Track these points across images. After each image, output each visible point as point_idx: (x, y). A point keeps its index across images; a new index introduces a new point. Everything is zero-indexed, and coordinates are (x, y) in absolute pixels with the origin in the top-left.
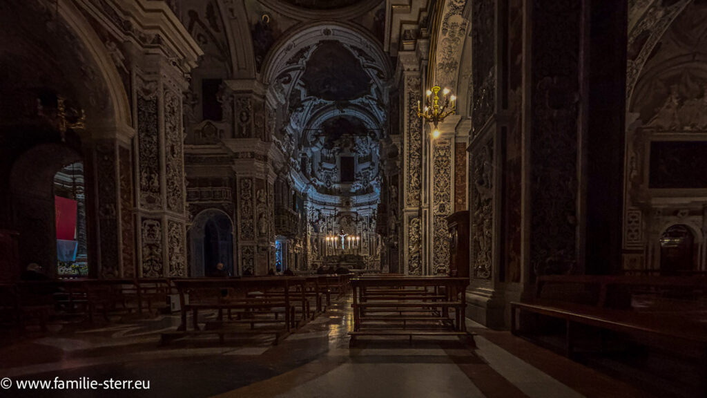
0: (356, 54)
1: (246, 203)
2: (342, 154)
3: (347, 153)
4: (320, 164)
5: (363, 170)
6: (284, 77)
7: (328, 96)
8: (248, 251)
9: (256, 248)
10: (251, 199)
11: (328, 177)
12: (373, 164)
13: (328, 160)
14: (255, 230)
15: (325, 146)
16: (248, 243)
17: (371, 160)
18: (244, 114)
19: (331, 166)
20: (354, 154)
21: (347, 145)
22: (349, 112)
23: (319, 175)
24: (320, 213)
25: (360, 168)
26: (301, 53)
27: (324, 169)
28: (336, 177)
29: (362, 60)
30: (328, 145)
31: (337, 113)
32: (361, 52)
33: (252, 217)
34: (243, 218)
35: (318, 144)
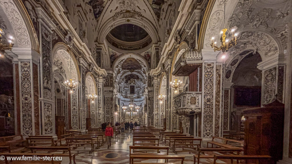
0: (138, 61)
2: (130, 85)
3: (132, 84)
4: (124, 88)
5: (137, 90)
6: (117, 66)
7: (128, 69)
8: (108, 118)
9: (110, 117)
10: (109, 103)
11: (126, 92)
12: (141, 89)
13: (126, 87)
14: (110, 112)
15: (125, 83)
16: (108, 116)
17: (140, 87)
18: (107, 80)
19: (127, 89)
20: (134, 85)
21: (132, 82)
22: (134, 73)
23: (123, 92)
24: (123, 104)
25: (136, 90)
26: (122, 61)
27: (125, 90)
28: (129, 92)
29: (140, 62)
30: (126, 82)
31: (130, 73)
32: (140, 61)
33: (109, 108)
34: (106, 108)
35: (123, 82)
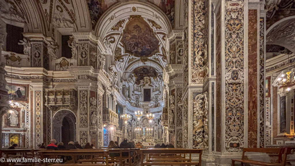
0: (150, 25)
1: (83, 105)
2: (144, 87)
3: (147, 87)
4: (133, 92)
5: (155, 95)
6: (110, 38)
7: (137, 54)
8: (84, 134)
9: (88, 132)
10: (87, 103)
11: (137, 98)
12: (160, 92)
13: (137, 90)
14: (89, 121)
15: (136, 83)
16: (84, 129)
17: (159, 90)
18: (84, 53)
19: (140, 93)
20: (150, 87)
21: (147, 83)
23: (132, 97)
24: (133, 117)
25: (153, 95)
26: (120, 23)
27: (135, 94)
28: (141, 99)
29: (154, 29)
30: (138, 82)
31: (141, 64)
33: (87, 114)
34: (81, 114)
35: (132, 82)
